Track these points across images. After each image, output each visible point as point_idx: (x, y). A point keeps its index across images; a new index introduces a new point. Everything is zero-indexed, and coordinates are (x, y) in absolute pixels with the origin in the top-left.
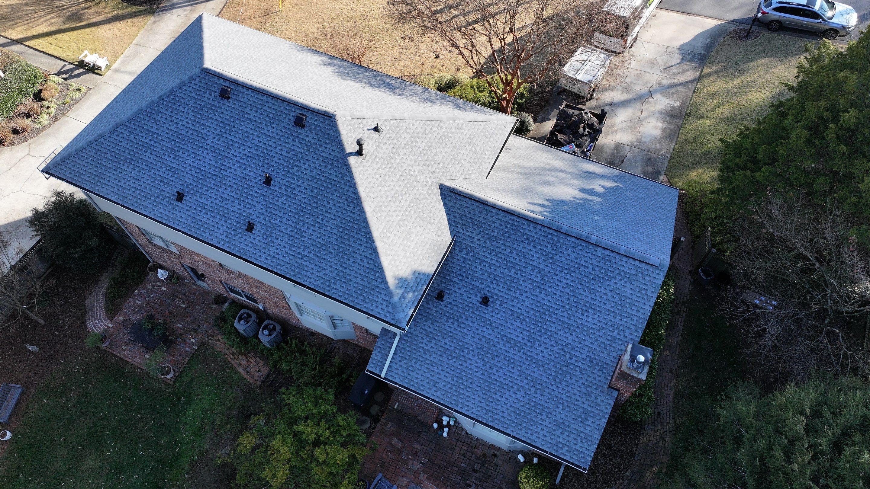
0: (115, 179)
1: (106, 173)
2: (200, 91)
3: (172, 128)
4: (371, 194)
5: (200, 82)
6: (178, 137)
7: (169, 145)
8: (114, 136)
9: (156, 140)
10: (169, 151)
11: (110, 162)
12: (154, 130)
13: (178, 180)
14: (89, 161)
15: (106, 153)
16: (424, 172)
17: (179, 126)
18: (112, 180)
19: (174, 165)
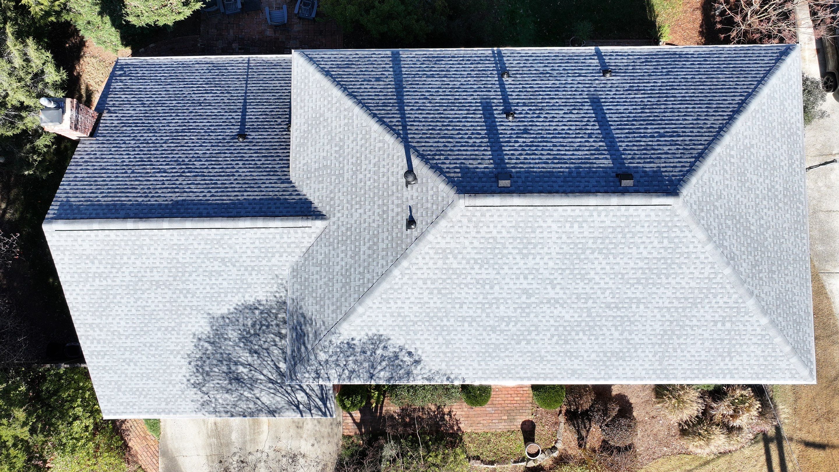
3: (669, 127)
4: (381, 145)
6: (654, 120)
8: (738, 98)
14: (748, 69)
15: (733, 81)
16: (347, 220)
19: (637, 96)
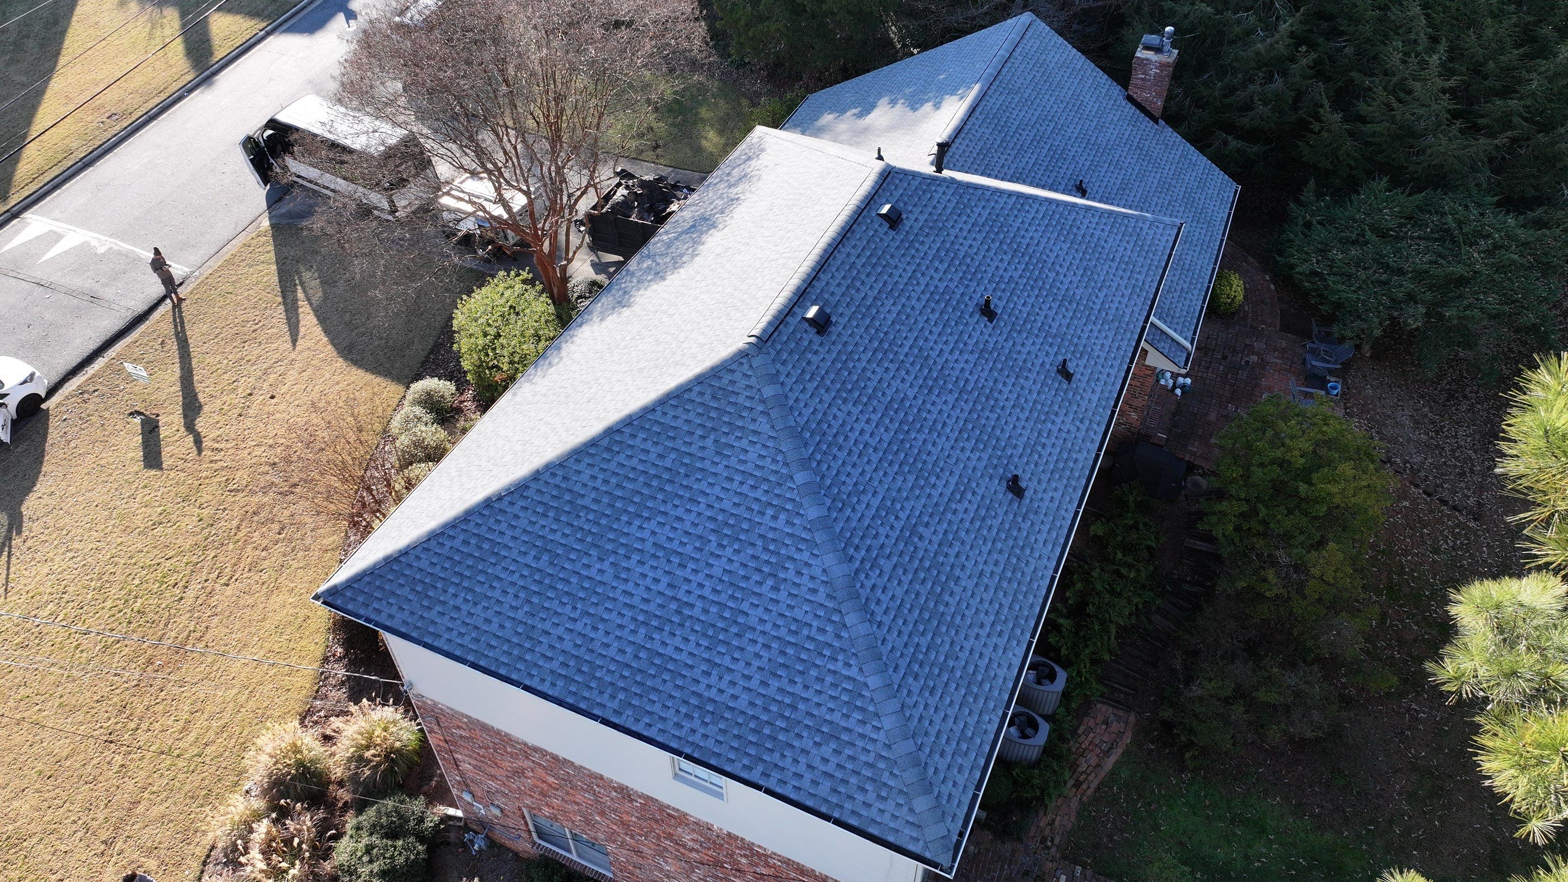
0: (977, 637)
1: (964, 655)
2: (803, 371)
3: (875, 458)
5: (784, 363)
6: (896, 453)
7: (911, 478)
8: (879, 610)
9: (898, 506)
10: (922, 482)
11: (939, 641)
12: (876, 502)
13: (983, 484)
14: (933, 701)
15: (918, 645)
17: (873, 442)
18: (978, 646)
19: (953, 480)
